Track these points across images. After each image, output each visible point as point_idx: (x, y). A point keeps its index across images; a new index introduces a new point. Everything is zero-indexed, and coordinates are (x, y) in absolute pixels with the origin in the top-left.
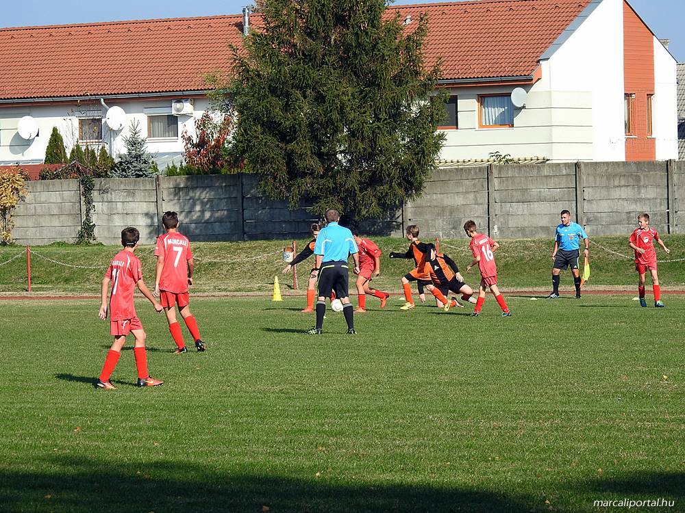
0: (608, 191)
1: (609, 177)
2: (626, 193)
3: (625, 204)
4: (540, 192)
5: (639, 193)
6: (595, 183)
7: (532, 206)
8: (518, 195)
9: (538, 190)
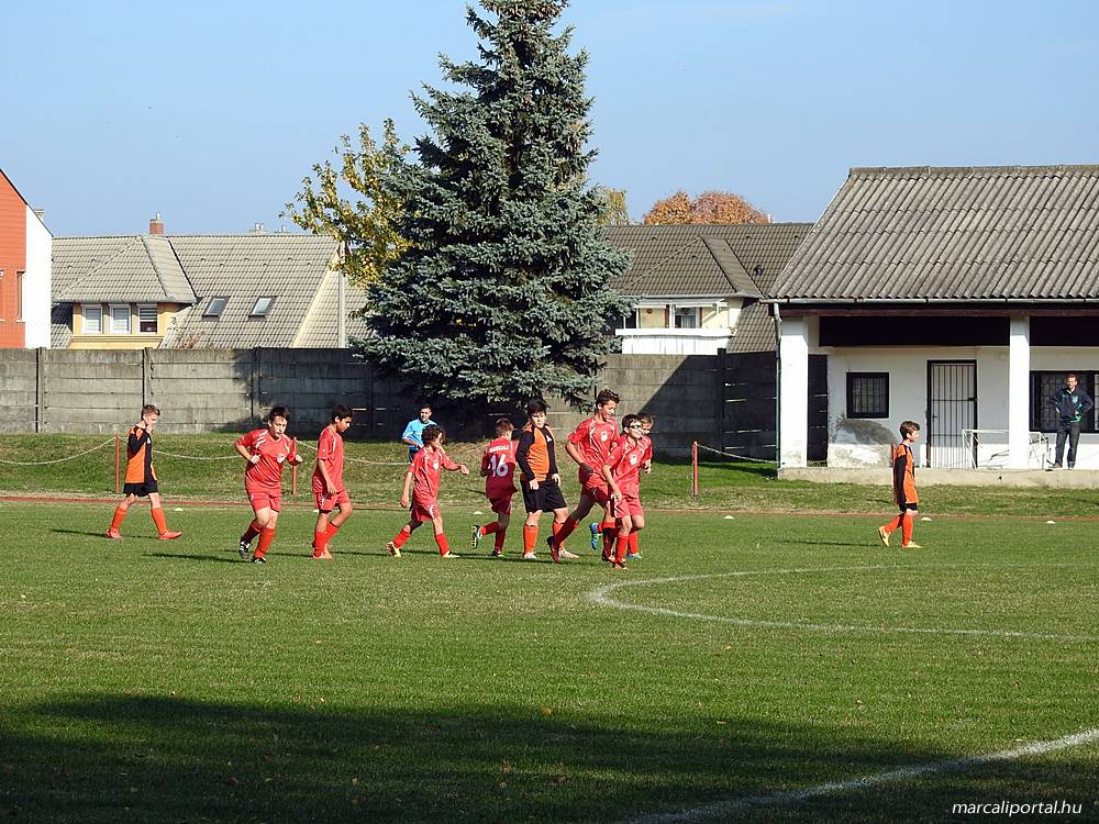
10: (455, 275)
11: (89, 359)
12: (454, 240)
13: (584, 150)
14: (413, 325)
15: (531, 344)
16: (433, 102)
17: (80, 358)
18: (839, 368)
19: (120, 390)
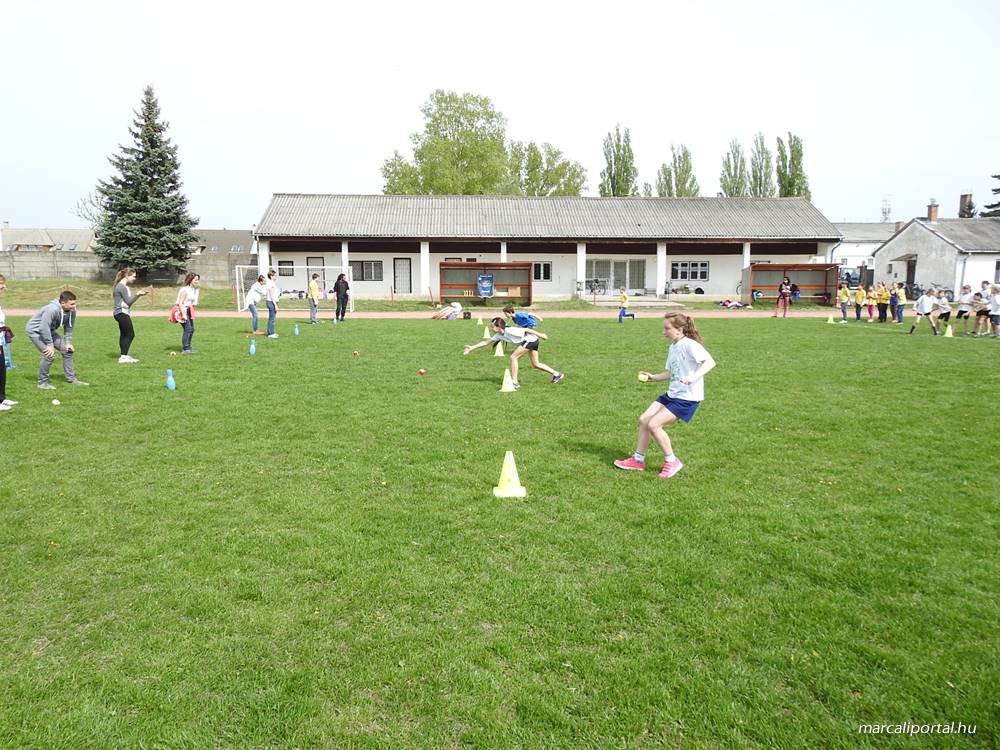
10: (130, 224)
12: (130, 211)
13: (179, 182)
14: (115, 243)
15: (163, 250)
16: (117, 161)
18: (276, 259)
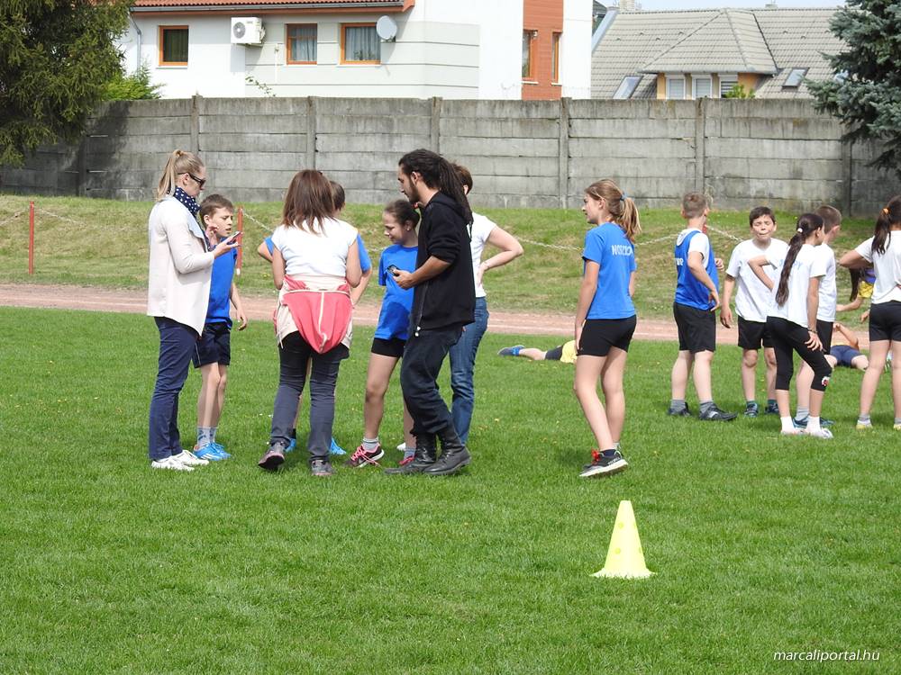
0: (348, 140)
1: (352, 119)
2: (373, 143)
3: (372, 160)
4: (258, 137)
5: (391, 146)
6: (332, 128)
7: (247, 158)
8: (228, 142)
9: (257, 135)
11: (493, 112)
17: (482, 111)
19: (529, 152)
